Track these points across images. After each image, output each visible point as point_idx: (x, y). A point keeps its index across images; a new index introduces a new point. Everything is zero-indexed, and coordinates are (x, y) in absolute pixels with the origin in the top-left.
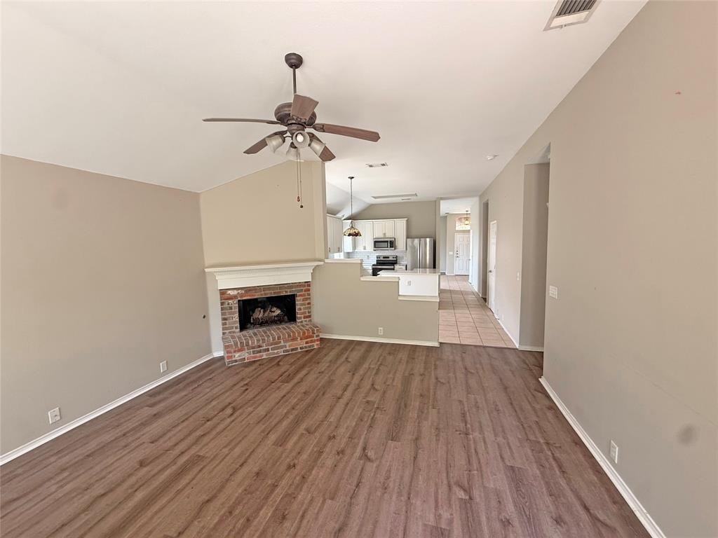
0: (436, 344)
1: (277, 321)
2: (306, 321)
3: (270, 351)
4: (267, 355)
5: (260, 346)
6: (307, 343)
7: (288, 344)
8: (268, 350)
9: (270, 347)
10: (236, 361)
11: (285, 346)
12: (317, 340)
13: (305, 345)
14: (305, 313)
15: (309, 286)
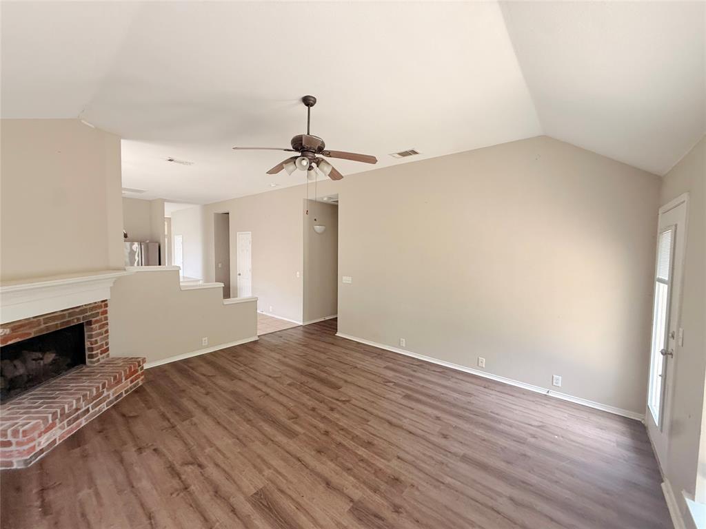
0: (257, 338)
1: (55, 371)
2: (103, 358)
3: (91, 411)
4: (86, 420)
5: (77, 409)
6: (132, 382)
7: (111, 392)
8: (88, 410)
9: (90, 406)
10: (42, 451)
11: (108, 396)
12: (142, 374)
13: (130, 385)
14: (101, 346)
15: (106, 306)
